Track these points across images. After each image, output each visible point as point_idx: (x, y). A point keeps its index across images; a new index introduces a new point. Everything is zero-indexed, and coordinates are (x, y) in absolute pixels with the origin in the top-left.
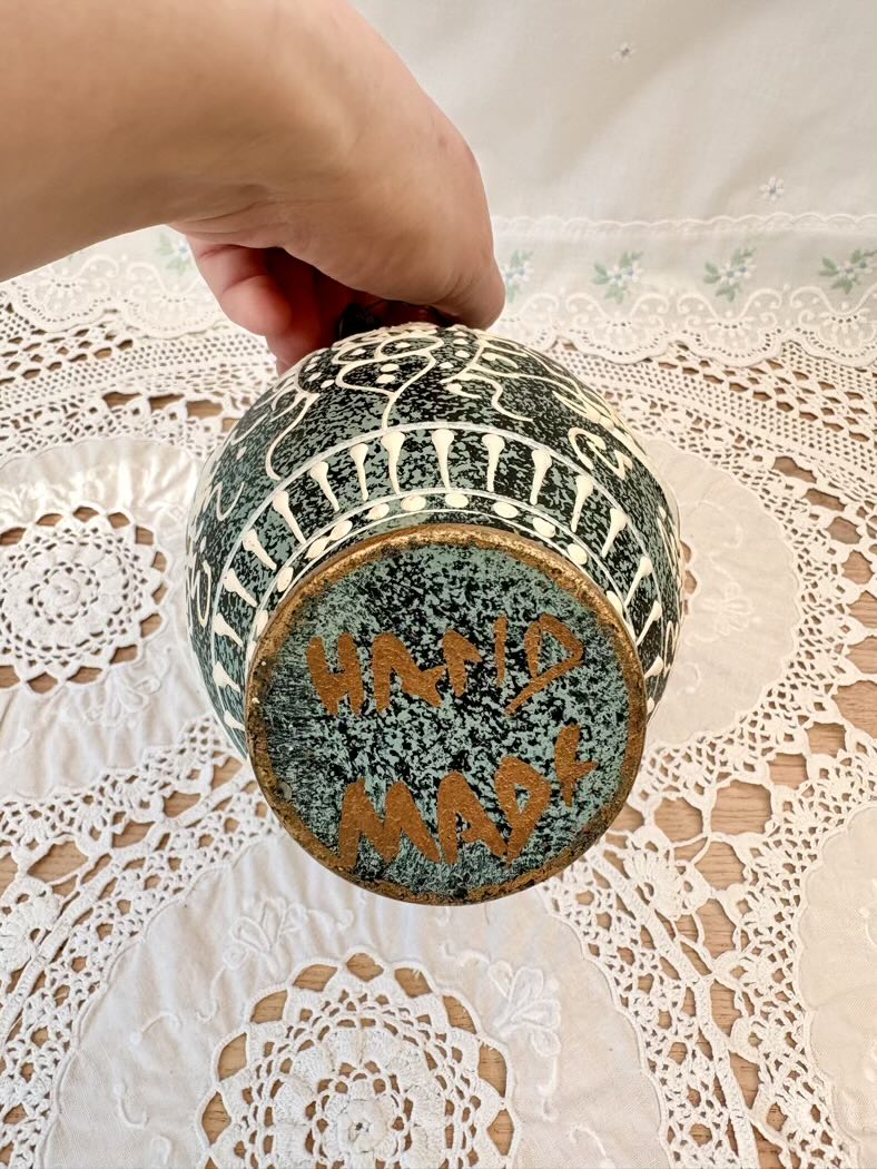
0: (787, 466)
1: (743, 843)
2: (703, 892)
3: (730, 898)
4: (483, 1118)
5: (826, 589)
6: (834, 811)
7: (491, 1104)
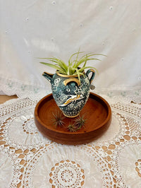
0: (118, 114)
1: (112, 151)
2: (107, 155)
3: (110, 156)
4: (81, 175)
5: (123, 126)
6: (123, 148)
7: (82, 174)
